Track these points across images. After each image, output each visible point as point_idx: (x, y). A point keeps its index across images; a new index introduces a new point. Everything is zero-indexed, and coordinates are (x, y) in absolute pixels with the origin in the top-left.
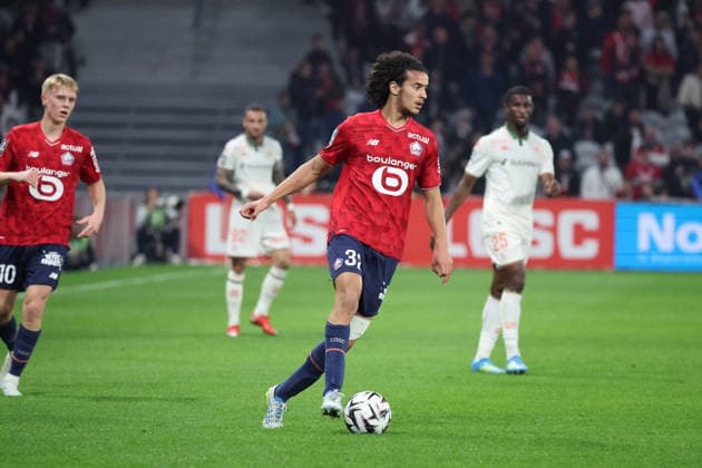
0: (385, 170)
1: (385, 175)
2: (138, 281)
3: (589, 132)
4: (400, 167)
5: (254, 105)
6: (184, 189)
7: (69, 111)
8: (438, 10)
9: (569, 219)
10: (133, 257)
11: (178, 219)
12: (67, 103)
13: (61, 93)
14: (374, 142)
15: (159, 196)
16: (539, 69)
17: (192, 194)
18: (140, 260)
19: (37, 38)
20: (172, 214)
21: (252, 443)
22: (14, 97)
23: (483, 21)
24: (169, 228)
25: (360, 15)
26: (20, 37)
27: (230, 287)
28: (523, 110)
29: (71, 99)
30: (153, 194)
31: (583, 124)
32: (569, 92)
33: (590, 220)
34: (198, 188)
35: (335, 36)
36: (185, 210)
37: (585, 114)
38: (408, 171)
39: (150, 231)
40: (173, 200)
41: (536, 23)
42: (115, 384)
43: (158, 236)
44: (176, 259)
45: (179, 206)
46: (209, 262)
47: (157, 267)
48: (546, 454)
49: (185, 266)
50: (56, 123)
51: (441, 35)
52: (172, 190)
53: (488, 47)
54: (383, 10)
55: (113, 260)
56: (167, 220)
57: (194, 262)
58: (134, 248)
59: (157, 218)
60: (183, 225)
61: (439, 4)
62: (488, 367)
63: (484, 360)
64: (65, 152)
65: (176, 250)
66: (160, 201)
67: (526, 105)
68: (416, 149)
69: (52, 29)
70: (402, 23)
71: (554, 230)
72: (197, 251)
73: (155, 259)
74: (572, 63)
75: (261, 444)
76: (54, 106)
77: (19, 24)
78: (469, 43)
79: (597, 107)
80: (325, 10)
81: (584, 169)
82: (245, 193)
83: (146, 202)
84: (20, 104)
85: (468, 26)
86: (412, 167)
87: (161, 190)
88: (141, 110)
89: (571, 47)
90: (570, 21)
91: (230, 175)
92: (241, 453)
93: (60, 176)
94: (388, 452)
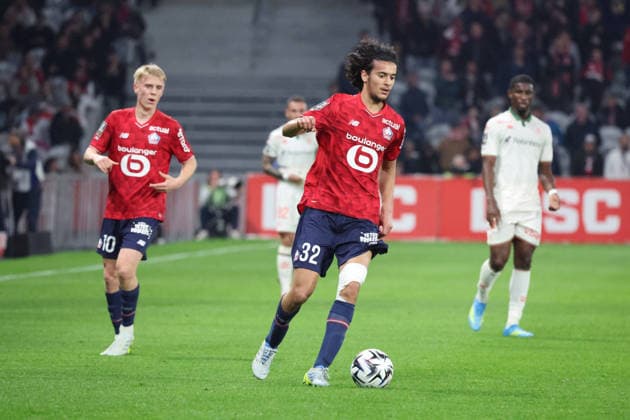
0: (360, 148)
1: (359, 153)
2: (201, 254)
3: (612, 118)
4: (373, 148)
5: (297, 97)
6: (244, 170)
7: (157, 98)
8: (474, 7)
9: (593, 197)
10: (196, 233)
11: (237, 198)
12: (154, 90)
13: (149, 82)
14: (355, 123)
15: (221, 177)
16: (567, 61)
17: (250, 175)
18: (203, 234)
19: (113, 34)
20: (232, 193)
21: (303, 401)
22: (91, 88)
23: (516, 17)
24: (228, 206)
25: (403, 12)
26: (97, 33)
27: (281, 259)
28: (524, 97)
29: (159, 87)
30: (215, 175)
31: (607, 111)
32: (594, 81)
33: (613, 198)
34: (254, 170)
35: (381, 31)
36: (243, 190)
37: (609, 101)
38: (379, 152)
39: (212, 209)
40: (232, 181)
41: (563, 19)
42: (180, 347)
43: (219, 213)
44: (235, 234)
45: (238, 186)
46: (265, 237)
47: (218, 242)
48: (571, 411)
49: (243, 241)
50: (147, 109)
51: (477, 30)
52: (233, 171)
53: (520, 41)
54: (424, 8)
55: (179, 235)
56: (227, 199)
57: (251, 237)
58: (198, 224)
59: (218, 197)
60: (242, 204)
61: (476, 3)
62: (519, 332)
63: (513, 327)
64: (152, 132)
65: (235, 226)
66: (221, 182)
67: (528, 92)
68: (388, 133)
69: (126, 26)
70: (442, 20)
71: (579, 207)
72: (254, 227)
73: (216, 234)
74: (597, 55)
75: (312, 401)
76: (143, 94)
77: (97, 22)
78: (503, 37)
79: (620, 96)
80: (371, 8)
81: (608, 151)
82: (286, 175)
83: (209, 182)
84: (97, 93)
85: (501, 21)
86: (382, 149)
87: (222, 172)
88: (205, 100)
89: (596, 40)
90: (595, 16)
91: (273, 160)
92: (295, 409)
93: (147, 154)
94: (427, 409)
